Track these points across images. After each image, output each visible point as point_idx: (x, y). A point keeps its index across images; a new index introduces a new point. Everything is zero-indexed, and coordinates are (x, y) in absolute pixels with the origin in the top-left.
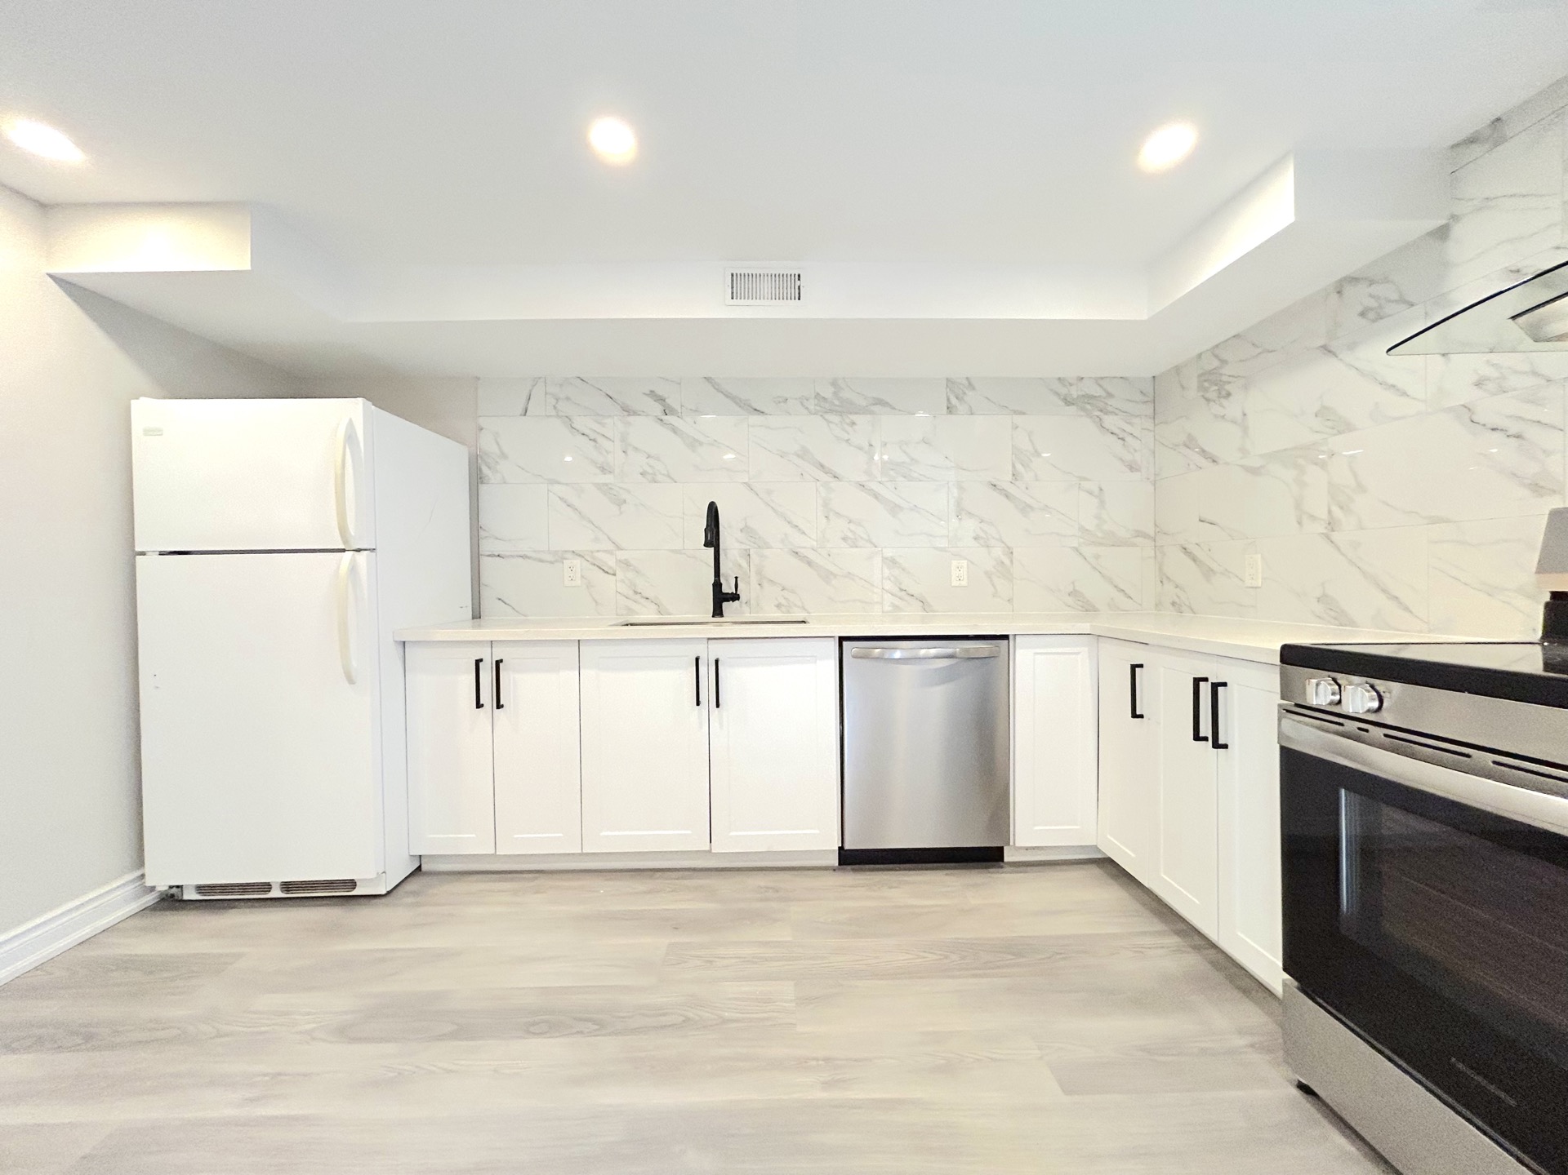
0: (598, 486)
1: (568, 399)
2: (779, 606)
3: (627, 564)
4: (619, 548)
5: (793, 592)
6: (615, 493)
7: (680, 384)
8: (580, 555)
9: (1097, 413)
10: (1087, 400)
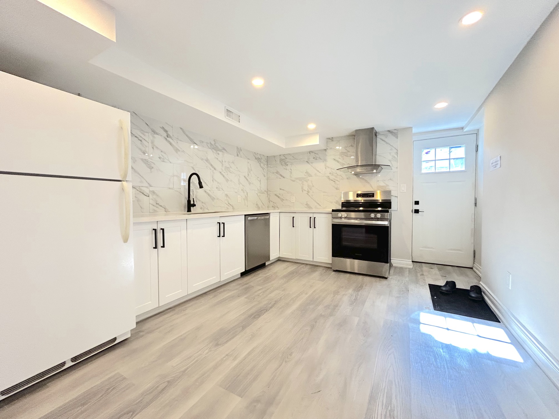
0: (142, 159)
3: (153, 192)
4: (151, 186)
6: (149, 164)
7: (172, 127)
8: (134, 188)
9: (260, 162)
10: (258, 159)
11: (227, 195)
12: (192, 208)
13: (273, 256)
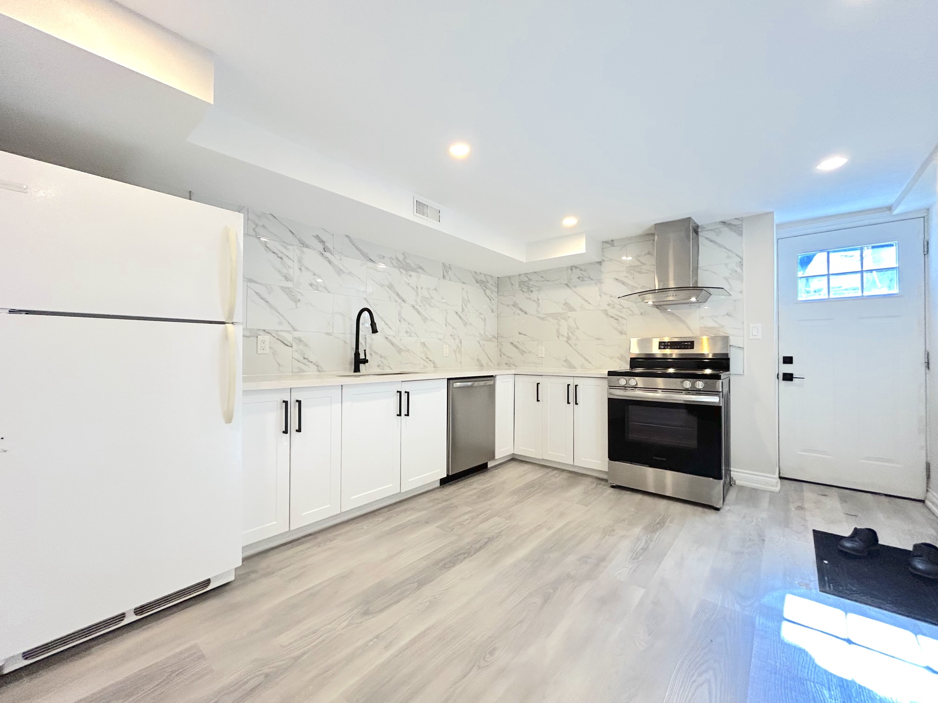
0: (283, 288)
1: (263, 226)
3: (299, 340)
6: (294, 294)
7: (333, 235)
8: (269, 333)
9: (484, 288)
10: (482, 282)
11: (424, 344)
12: (362, 366)
13: (502, 451)
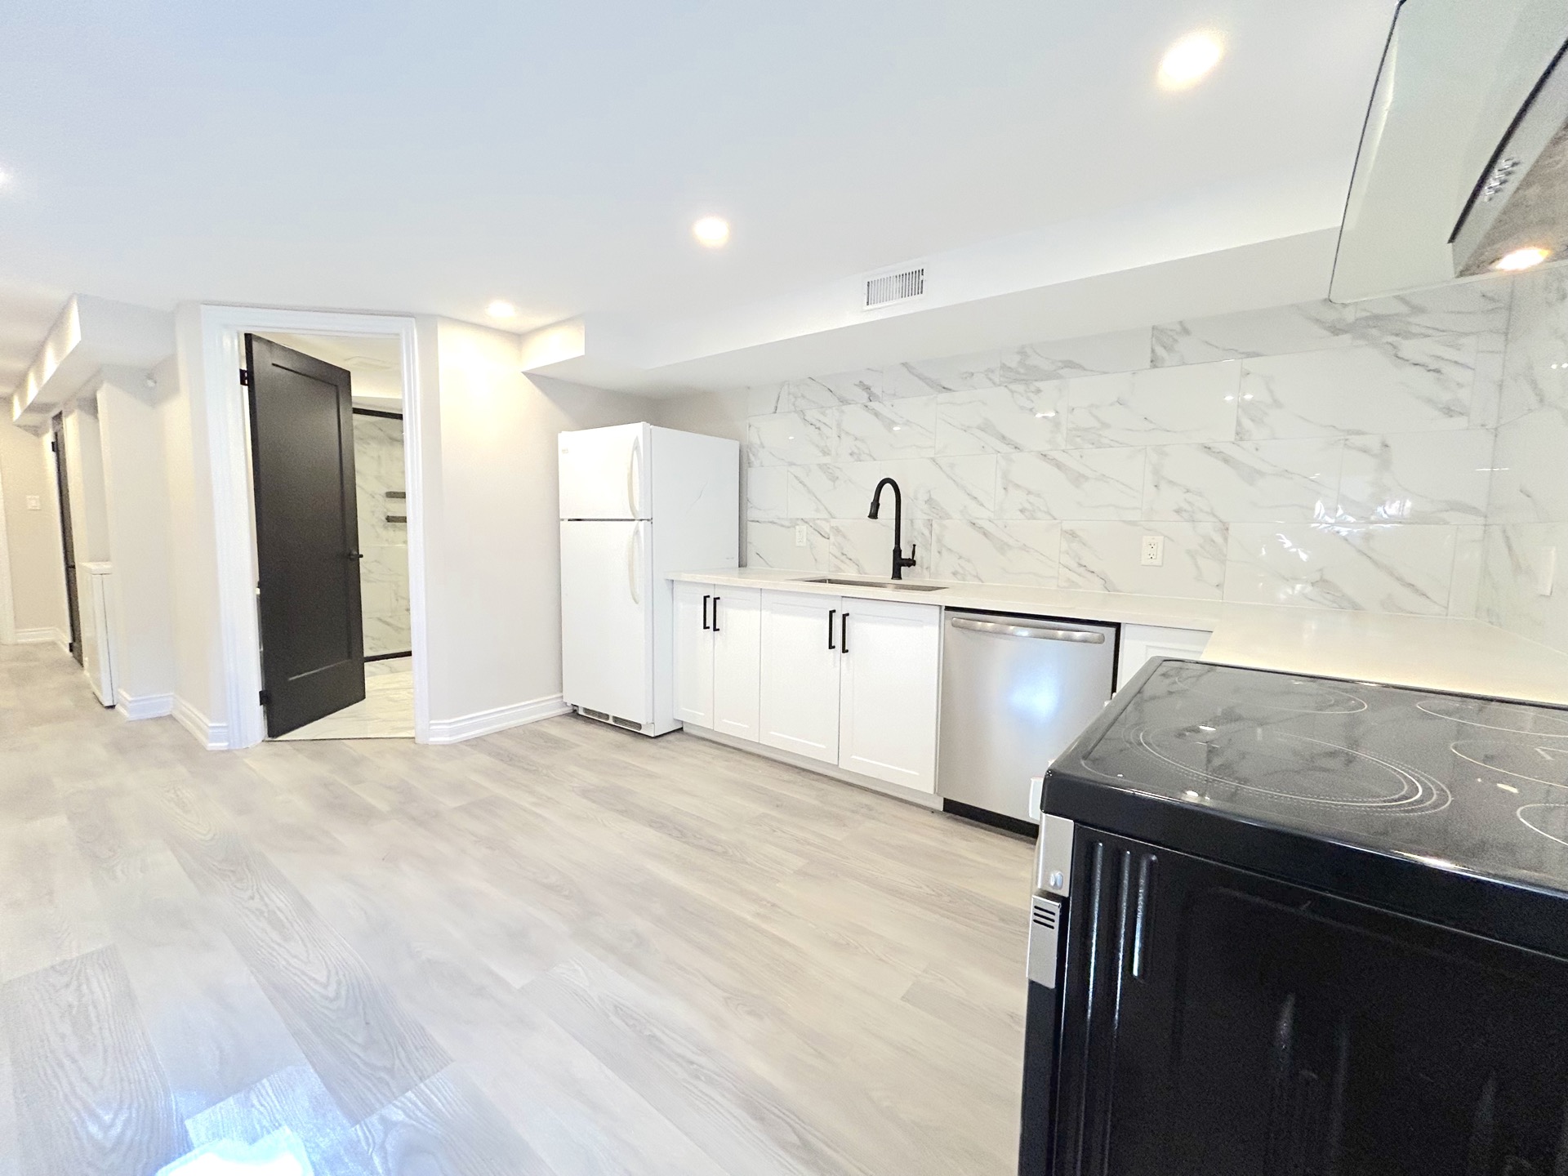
0: (820, 466)
1: (803, 396)
2: (955, 574)
3: (837, 530)
4: (833, 517)
5: (969, 561)
6: (831, 471)
7: (882, 372)
8: (806, 522)
11: (1072, 534)
